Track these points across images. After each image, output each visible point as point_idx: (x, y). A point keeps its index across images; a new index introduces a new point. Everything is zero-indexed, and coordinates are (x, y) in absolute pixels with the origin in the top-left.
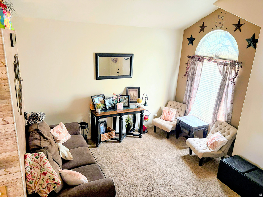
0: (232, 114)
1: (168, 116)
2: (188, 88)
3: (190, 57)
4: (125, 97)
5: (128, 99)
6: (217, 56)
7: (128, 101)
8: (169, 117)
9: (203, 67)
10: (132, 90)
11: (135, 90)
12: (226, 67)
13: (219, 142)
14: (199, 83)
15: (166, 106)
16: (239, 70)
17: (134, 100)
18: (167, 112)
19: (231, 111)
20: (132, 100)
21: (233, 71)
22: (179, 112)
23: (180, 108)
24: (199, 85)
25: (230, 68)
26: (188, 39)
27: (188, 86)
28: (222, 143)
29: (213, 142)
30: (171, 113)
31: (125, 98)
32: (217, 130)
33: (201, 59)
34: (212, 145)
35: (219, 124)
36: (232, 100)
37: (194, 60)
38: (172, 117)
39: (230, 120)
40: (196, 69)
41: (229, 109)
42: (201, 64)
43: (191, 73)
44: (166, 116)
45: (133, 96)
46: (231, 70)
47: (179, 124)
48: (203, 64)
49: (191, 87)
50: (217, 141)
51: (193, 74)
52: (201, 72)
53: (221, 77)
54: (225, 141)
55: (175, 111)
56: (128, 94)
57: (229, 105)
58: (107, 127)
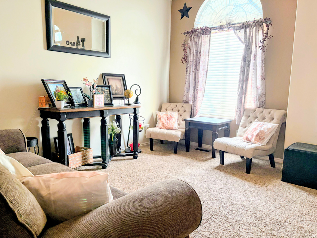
0: (265, 94)
1: (168, 122)
2: (189, 79)
3: (187, 33)
4: (103, 88)
5: (109, 93)
6: (228, 22)
7: (109, 95)
8: (171, 124)
9: (211, 40)
10: (113, 79)
11: (118, 79)
12: (248, 30)
13: (266, 131)
14: (208, 65)
15: (160, 110)
16: (269, 28)
17: (119, 94)
18: (164, 117)
19: (263, 91)
20: (116, 94)
21: (260, 32)
22: (181, 115)
23: (182, 110)
24: (207, 67)
25: (256, 29)
26: (180, 11)
27: (189, 76)
28: (272, 130)
29: (258, 133)
30: (171, 117)
31: (102, 90)
32: (250, 121)
33: (206, 31)
34: (258, 138)
35: (251, 112)
36: (263, 74)
37: (194, 35)
38: (174, 123)
39: (264, 103)
40: (201, 46)
41: (261, 89)
42: (207, 37)
43: (192, 55)
44: (164, 122)
45: (115, 88)
46: (257, 31)
47: (189, 128)
48: (210, 36)
49: (196, 74)
50: (262, 129)
51: (197, 55)
52: (209, 49)
53: (243, 47)
54: (274, 127)
55: (175, 114)
56: (107, 84)
57: (259, 82)
58: (75, 147)
